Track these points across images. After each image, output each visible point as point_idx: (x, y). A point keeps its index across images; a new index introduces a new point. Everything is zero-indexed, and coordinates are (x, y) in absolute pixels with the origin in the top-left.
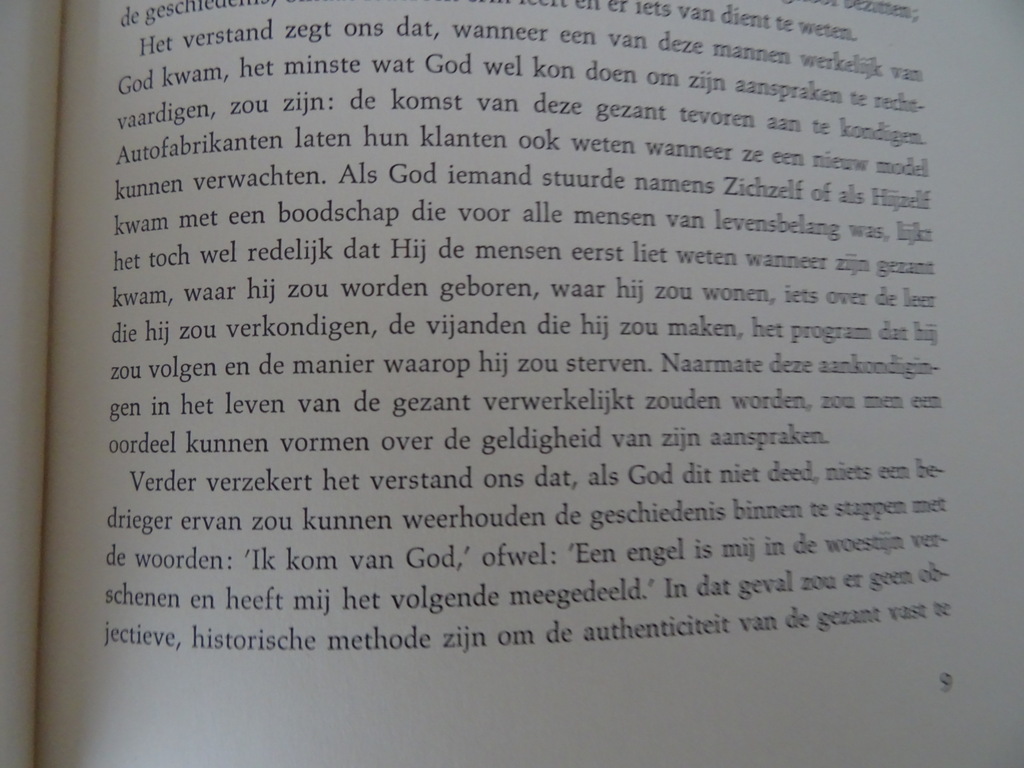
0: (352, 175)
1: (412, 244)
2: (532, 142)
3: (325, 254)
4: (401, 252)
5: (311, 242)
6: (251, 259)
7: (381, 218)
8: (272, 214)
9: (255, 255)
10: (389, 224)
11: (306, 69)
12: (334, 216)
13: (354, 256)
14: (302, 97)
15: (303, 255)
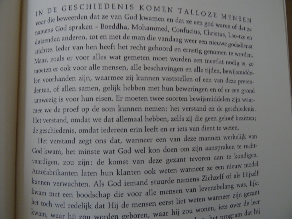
0: (97, 184)
1: (114, 204)
2: (148, 172)
3: (90, 207)
4: (111, 207)
5: (86, 203)
6: (69, 207)
7: (105, 197)
8: (75, 195)
9: (70, 206)
10: (108, 198)
11: (84, 153)
12: (92, 196)
13: (98, 208)
14: (83, 161)
15: (83, 207)
